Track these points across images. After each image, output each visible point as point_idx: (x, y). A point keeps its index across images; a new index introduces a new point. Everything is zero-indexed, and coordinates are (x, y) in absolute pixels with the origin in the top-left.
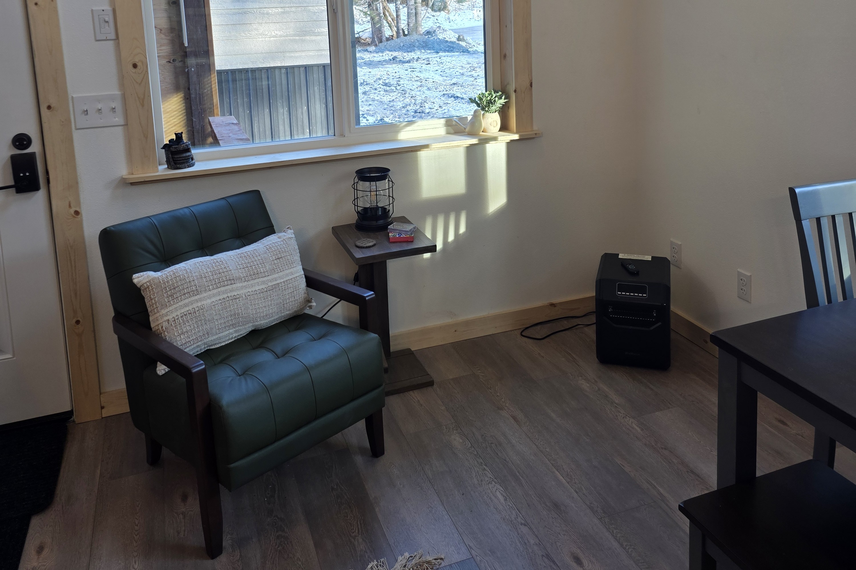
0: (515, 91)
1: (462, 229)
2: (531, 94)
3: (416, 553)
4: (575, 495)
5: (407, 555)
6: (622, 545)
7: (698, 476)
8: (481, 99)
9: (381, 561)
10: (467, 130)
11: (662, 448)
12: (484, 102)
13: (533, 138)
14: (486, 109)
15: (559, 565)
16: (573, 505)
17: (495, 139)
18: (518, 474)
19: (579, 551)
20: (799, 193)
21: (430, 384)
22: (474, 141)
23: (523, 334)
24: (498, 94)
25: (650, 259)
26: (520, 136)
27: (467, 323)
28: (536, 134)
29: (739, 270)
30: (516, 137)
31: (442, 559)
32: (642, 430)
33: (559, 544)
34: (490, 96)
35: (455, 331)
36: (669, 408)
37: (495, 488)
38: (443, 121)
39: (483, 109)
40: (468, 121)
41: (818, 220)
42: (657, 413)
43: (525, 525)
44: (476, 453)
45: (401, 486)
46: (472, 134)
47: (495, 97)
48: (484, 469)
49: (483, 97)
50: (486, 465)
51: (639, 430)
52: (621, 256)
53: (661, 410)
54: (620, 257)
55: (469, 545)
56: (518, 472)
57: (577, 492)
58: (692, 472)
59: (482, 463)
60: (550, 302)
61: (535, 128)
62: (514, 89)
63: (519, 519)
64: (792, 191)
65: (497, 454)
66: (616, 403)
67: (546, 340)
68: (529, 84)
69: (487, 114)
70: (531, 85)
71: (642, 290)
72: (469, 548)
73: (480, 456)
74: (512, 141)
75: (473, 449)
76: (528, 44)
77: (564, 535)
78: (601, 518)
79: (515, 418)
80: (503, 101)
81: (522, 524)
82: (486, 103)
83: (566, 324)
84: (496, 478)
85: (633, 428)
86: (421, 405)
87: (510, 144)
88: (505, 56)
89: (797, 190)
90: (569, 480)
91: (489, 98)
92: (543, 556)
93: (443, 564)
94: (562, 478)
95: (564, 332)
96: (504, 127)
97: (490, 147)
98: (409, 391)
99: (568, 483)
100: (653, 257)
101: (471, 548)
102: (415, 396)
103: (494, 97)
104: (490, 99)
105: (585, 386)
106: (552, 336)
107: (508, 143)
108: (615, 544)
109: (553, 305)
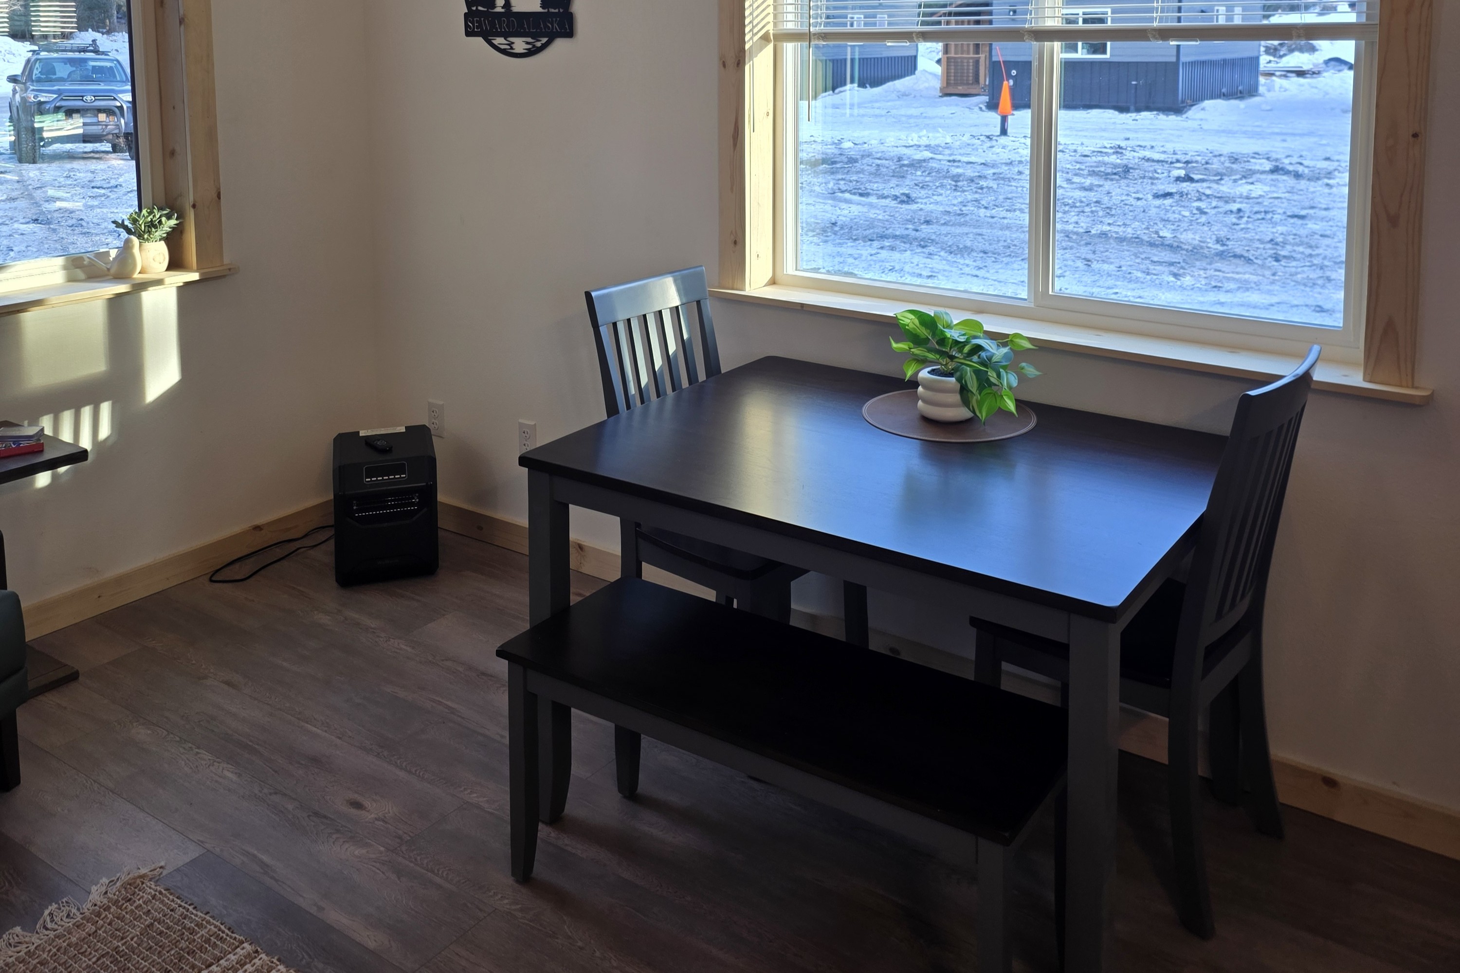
0: (194, 206)
1: (104, 431)
2: (219, 209)
3: (118, 875)
4: (338, 741)
5: (105, 880)
6: (410, 772)
7: (491, 676)
8: (134, 221)
9: (62, 902)
10: (113, 271)
11: (443, 660)
12: (140, 225)
13: (224, 276)
14: (146, 236)
15: (333, 817)
16: (338, 752)
17: (159, 282)
18: (250, 744)
19: (356, 796)
20: (596, 296)
21: (73, 677)
22: (122, 288)
23: (213, 579)
24: (165, 212)
25: (404, 430)
26: (200, 275)
27: (119, 581)
28: (230, 269)
29: (520, 421)
30: (195, 276)
31: (161, 867)
32: (413, 648)
33: (329, 797)
34: (151, 216)
35: (99, 597)
36: (444, 615)
37: (221, 768)
38: (60, 261)
39: (140, 236)
40: (111, 259)
41: (615, 325)
42: (429, 625)
43: (276, 793)
44: (178, 739)
45: (66, 811)
46: (120, 276)
47: (160, 217)
48: (198, 753)
49: (139, 217)
50: (198, 748)
51: (409, 649)
52: (362, 433)
53: (434, 620)
54: (361, 435)
55: (199, 840)
56: (251, 741)
57: (340, 738)
58: (483, 674)
59: (191, 748)
60: (255, 524)
61: (226, 261)
62: (191, 204)
63: (266, 791)
64: (588, 295)
65: (213, 731)
66: (372, 628)
67: (252, 579)
68: (216, 195)
69: (147, 245)
70: (219, 197)
71: (399, 469)
72: (200, 843)
73: (185, 740)
74: (187, 284)
75: (172, 736)
76: (211, 135)
77: (333, 786)
78: (379, 754)
79: (228, 683)
80: (173, 222)
81: (270, 794)
82: (145, 227)
83: (279, 552)
84: (218, 758)
85: (401, 649)
86: (65, 708)
87: (184, 290)
88: (173, 153)
89: (594, 294)
90: (326, 729)
91: (149, 219)
92: (309, 816)
93: (165, 872)
94: (316, 729)
95: (279, 563)
96: (176, 264)
97: (148, 297)
98: (36, 696)
99: (326, 731)
100: (406, 427)
101: (202, 842)
102: (51, 701)
103: (158, 216)
104: (152, 219)
105: (324, 619)
106: (262, 572)
107: (179, 289)
108: (402, 774)
109: (258, 528)
